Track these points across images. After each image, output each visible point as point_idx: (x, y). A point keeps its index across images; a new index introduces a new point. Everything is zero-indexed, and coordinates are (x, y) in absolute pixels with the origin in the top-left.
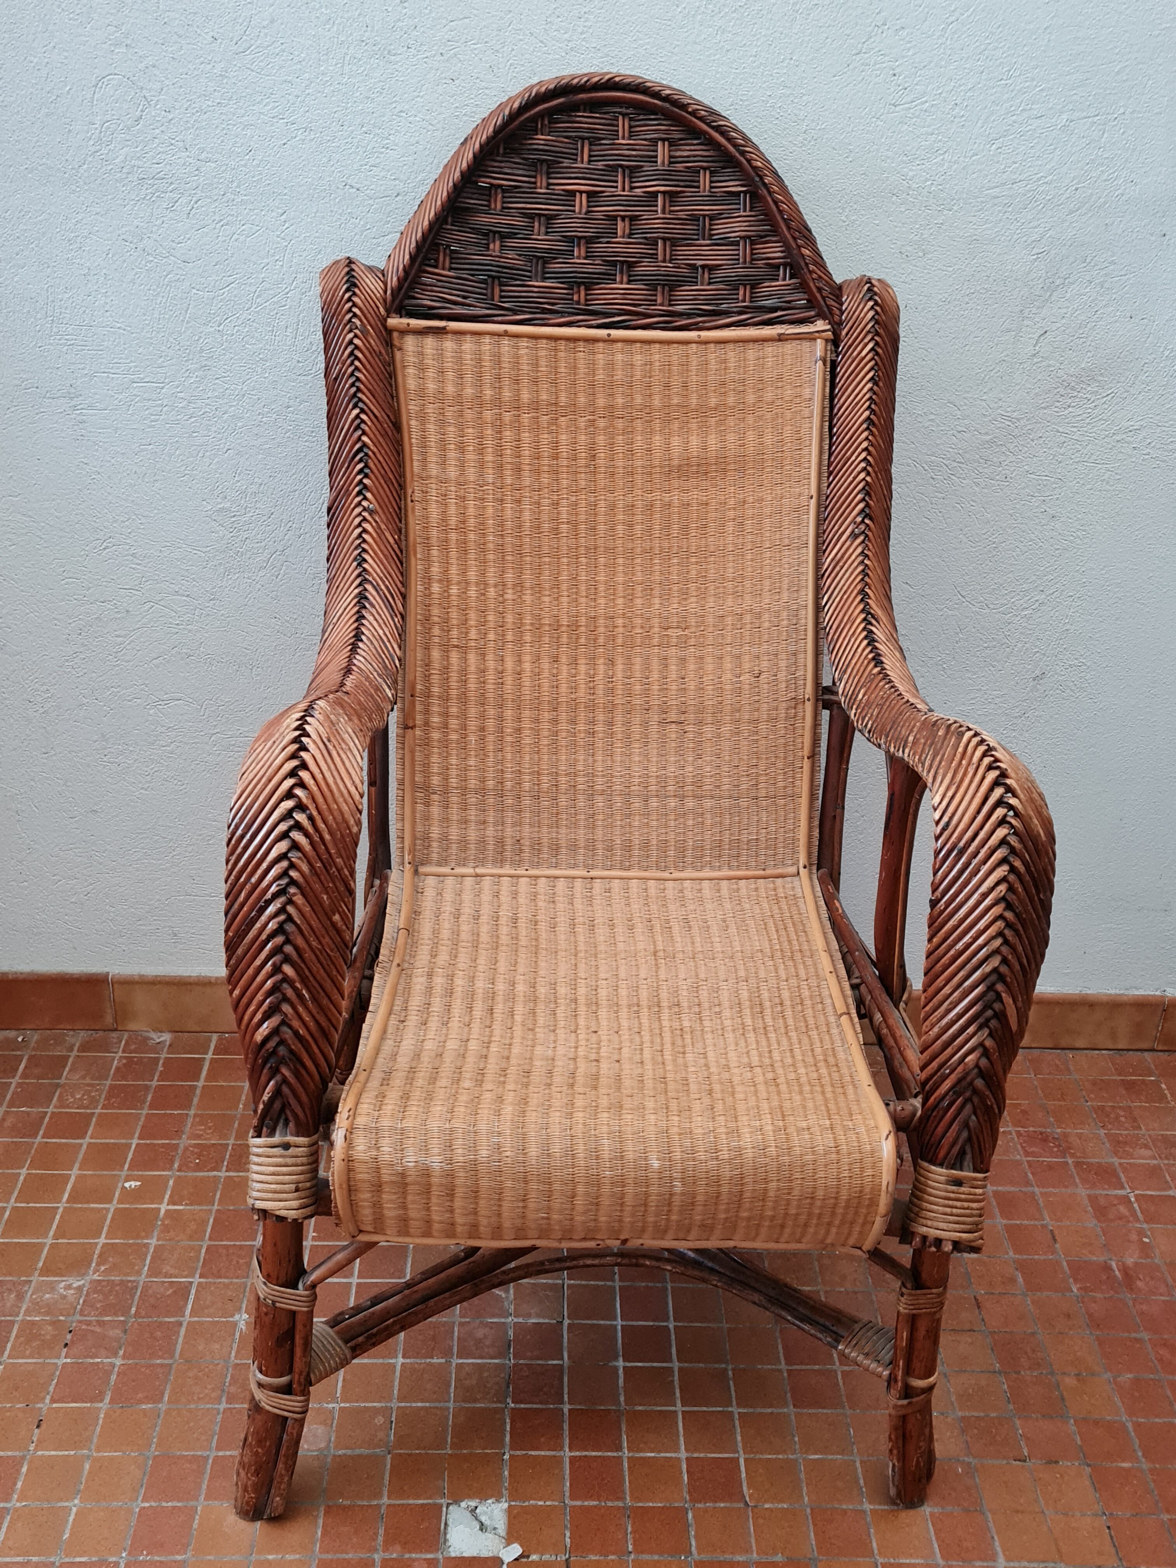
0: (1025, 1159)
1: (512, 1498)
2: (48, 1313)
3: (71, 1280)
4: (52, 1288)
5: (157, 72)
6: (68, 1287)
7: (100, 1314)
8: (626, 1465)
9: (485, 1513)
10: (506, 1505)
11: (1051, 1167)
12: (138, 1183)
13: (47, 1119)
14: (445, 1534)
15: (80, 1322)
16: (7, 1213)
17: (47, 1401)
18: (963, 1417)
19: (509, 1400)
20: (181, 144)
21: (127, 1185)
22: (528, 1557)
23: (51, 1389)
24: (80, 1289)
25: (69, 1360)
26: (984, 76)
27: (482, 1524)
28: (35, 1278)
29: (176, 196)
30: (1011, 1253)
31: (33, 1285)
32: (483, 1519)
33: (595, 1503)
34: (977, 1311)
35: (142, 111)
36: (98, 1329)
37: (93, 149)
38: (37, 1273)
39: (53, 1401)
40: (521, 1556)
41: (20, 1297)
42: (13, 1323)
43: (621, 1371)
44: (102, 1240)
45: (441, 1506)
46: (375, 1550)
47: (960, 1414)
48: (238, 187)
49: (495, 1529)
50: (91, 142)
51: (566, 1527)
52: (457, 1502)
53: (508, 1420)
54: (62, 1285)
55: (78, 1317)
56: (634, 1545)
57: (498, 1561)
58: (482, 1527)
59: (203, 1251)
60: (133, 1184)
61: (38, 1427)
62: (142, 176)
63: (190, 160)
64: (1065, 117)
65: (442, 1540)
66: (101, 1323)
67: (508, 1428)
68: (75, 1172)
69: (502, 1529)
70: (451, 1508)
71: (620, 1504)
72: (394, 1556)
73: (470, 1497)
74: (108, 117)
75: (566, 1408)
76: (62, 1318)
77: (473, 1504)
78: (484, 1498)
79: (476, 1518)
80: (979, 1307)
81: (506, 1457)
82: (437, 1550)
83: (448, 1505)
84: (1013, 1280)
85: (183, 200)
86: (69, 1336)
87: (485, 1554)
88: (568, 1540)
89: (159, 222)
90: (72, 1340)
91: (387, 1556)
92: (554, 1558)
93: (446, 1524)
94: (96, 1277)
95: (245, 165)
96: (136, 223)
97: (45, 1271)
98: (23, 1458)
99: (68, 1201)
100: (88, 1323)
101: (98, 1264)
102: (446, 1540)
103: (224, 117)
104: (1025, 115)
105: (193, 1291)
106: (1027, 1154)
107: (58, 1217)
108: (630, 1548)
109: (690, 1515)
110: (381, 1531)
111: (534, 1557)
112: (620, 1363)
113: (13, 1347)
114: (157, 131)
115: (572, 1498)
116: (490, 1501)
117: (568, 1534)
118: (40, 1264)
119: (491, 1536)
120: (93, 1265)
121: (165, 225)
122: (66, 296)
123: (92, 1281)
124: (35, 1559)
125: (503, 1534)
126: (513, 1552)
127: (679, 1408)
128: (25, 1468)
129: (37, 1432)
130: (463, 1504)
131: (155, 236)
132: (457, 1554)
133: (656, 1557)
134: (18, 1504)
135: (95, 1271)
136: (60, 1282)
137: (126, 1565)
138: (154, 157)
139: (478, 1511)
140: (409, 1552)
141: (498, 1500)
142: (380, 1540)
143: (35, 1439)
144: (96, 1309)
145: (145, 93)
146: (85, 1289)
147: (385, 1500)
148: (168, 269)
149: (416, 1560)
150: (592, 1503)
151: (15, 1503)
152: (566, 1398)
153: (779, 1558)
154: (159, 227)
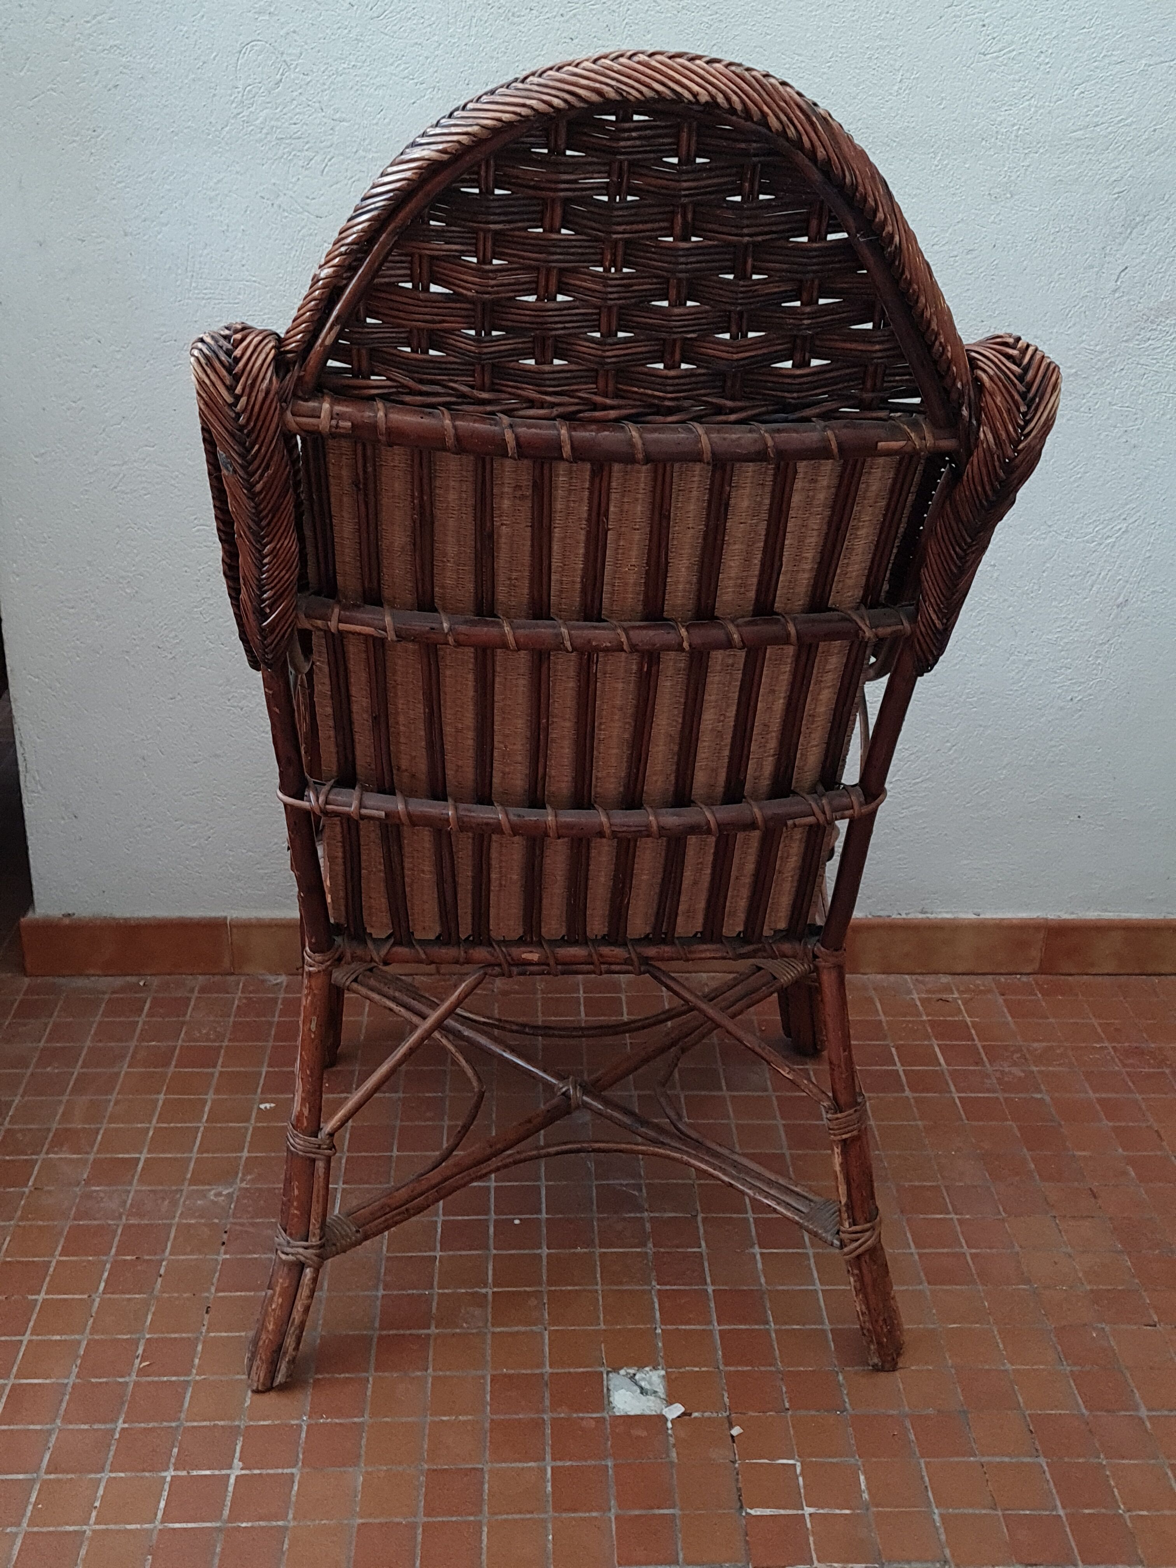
0: (1124, 1070)
1: (668, 1365)
2: (201, 1216)
3: (220, 1189)
4: (203, 1195)
5: (297, 38)
6: (219, 1194)
7: (252, 1217)
8: (774, 1335)
9: (644, 1379)
10: (663, 1373)
11: (1149, 1076)
12: (273, 1105)
13: (177, 1051)
14: (609, 1397)
15: (235, 1224)
16: (151, 1133)
17: (213, 1290)
18: (1092, 1291)
19: (654, 1283)
20: (317, 105)
21: (262, 1106)
22: (690, 1415)
23: (215, 1280)
24: (230, 1195)
25: (228, 1256)
26: (1068, 24)
27: (641, 1388)
28: (186, 1187)
29: (310, 154)
30: (1120, 1150)
31: (184, 1193)
32: (643, 1384)
33: (749, 1368)
34: (1093, 1200)
35: (282, 74)
36: (251, 1230)
37: (236, 111)
38: (187, 1183)
39: (217, 1291)
40: (684, 1414)
41: (174, 1203)
42: (170, 1226)
43: (758, 1257)
44: (245, 1154)
45: (602, 1373)
46: (544, 1411)
47: (1088, 1288)
48: (370, 144)
49: (655, 1392)
50: (234, 105)
51: (723, 1389)
52: (616, 1370)
53: (656, 1300)
54: (212, 1192)
55: (231, 1220)
56: (790, 1401)
57: (662, 1418)
58: (643, 1391)
59: (344, 1161)
60: (268, 1106)
61: (207, 1312)
62: (280, 136)
63: (325, 120)
64: (1144, 62)
65: (606, 1402)
66: (253, 1225)
67: (657, 1306)
68: (210, 1096)
69: (661, 1390)
70: (611, 1375)
71: (773, 1369)
72: (562, 1415)
73: (628, 1365)
74: (249, 81)
75: (710, 1289)
76: (216, 1221)
77: (632, 1371)
78: (641, 1367)
79: (636, 1384)
80: (1095, 1197)
81: (659, 1331)
82: (603, 1410)
83: (608, 1373)
84: (1125, 1173)
85: (318, 158)
86: (225, 1236)
87: (648, 1412)
88: (726, 1400)
89: (294, 180)
90: (229, 1239)
91: (555, 1415)
92: (715, 1415)
93: (608, 1389)
94: (244, 1185)
95: (377, 124)
96: (273, 181)
97: (193, 1182)
98: (197, 1339)
99: (207, 1121)
100: (242, 1225)
101: (244, 1174)
102: (610, 1403)
103: (358, 79)
104: (1107, 61)
105: (339, 1196)
106: (1125, 1066)
107: (200, 1135)
108: (787, 1405)
109: (841, 1378)
110: (547, 1395)
111: (695, 1415)
112: (757, 1250)
113: (173, 1247)
114: (295, 94)
115: (726, 1365)
116: (647, 1369)
117: (726, 1395)
118: (189, 1176)
119: (652, 1398)
120: (240, 1175)
121: (300, 182)
122: (206, 252)
123: (240, 1189)
124: (222, 1423)
125: (663, 1396)
126: (675, 1411)
127: (818, 1286)
128: (200, 1348)
129: (207, 1316)
130: (622, 1372)
131: (291, 193)
132: (622, 1413)
133: (813, 1413)
134: (198, 1378)
135: (242, 1180)
136: (210, 1190)
137: (308, 1426)
138: (291, 118)
139: (637, 1377)
140: (576, 1411)
141: (655, 1368)
142: (547, 1403)
143: (205, 1323)
144: (249, 1212)
145: (285, 57)
146: (235, 1196)
147: (548, 1369)
148: (303, 224)
149: (582, 1419)
150: (745, 1369)
151: (195, 1376)
152: (709, 1280)
153: (930, 1411)
154: (295, 184)
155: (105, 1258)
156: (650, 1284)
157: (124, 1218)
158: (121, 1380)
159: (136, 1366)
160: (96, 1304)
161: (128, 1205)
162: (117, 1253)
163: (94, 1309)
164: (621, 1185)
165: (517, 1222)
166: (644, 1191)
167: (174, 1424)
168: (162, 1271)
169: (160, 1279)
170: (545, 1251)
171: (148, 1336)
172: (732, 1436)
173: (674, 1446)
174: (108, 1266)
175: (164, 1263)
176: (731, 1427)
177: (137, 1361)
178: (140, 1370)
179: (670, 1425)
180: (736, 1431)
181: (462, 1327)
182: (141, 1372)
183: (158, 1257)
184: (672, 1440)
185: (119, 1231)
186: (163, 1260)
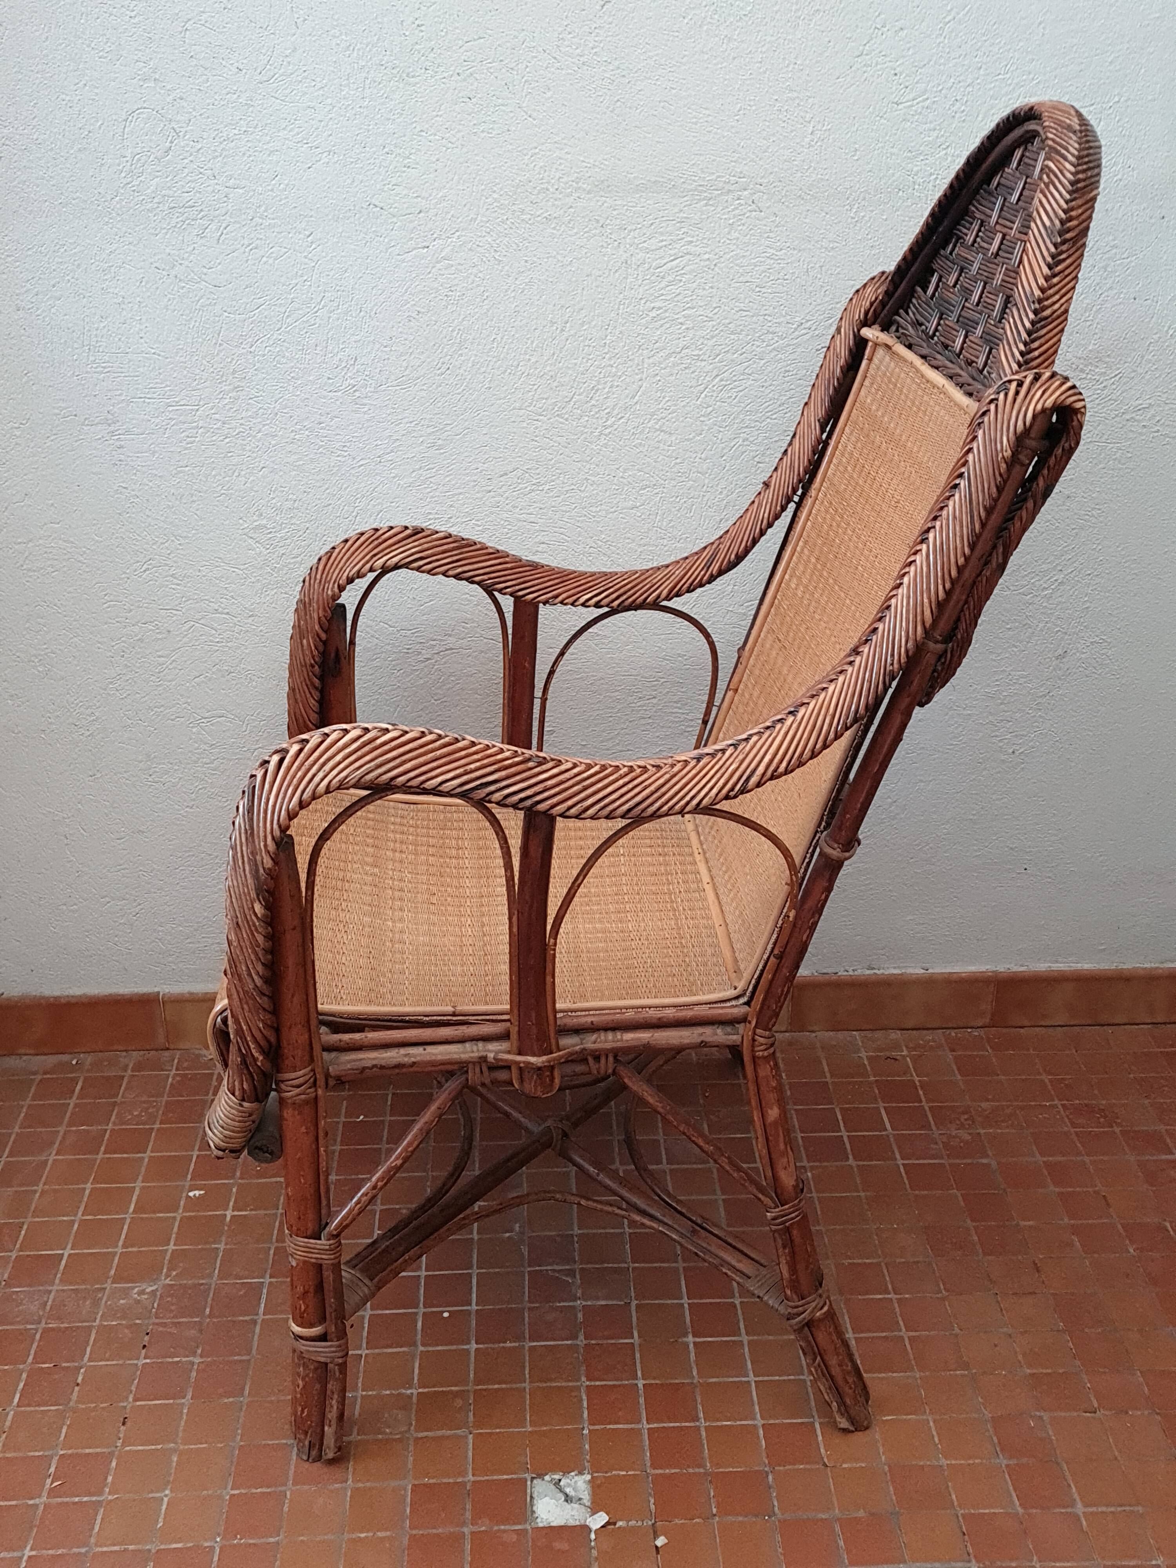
0: (1072, 1130)
1: (594, 1469)
2: (123, 1318)
3: (144, 1286)
4: (126, 1292)
5: (185, 105)
6: (142, 1292)
7: (175, 1317)
8: (704, 1434)
9: (569, 1485)
10: (589, 1477)
11: (1099, 1137)
12: (202, 1192)
13: (107, 1136)
14: (532, 1506)
15: (157, 1324)
16: (76, 1226)
17: (131, 1399)
18: (1031, 1375)
19: (583, 1379)
20: (209, 172)
21: (191, 1194)
22: (615, 1524)
23: (133, 1388)
24: (153, 1293)
25: (148, 1361)
26: (982, 72)
27: (567, 1495)
28: (109, 1286)
29: (205, 222)
30: (1066, 1219)
31: (107, 1292)
32: (568, 1490)
33: (677, 1471)
34: (1036, 1274)
36: (174, 1331)
37: (125, 181)
38: (109, 1281)
39: (136, 1400)
40: (608, 1523)
41: (96, 1303)
42: (90, 1328)
43: (691, 1346)
44: (171, 1247)
45: (526, 1481)
46: (464, 1524)
47: (1028, 1372)
48: (265, 211)
49: (580, 1499)
50: (123, 175)
51: (650, 1494)
52: (541, 1476)
53: (584, 1397)
54: (136, 1290)
55: (154, 1320)
56: (717, 1507)
57: (586, 1529)
58: (568, 1499)
59: (272, 1252)
60: (197, 1193)
61: (124, 1424)
62: (172, 205)
63: (219, 188)
65: (529, 1513)
66: (176, 1324)
67: (585, 1404)
68: (139, 1184)
69: (586, 1497)
70: (535, 1481)
71: (702, 1470)
72: (483, 1528)
73: (553, 1471)
74: (138, 150)
75: (641, 1383)
76: (138, 1321)
77: (557, 1477)
78: (566, 1472)
79: (561, 1490)
80: (1038, 1271)
81: (586, 1432)
82: (525, 1522)
83: (533, 1478)
84: (1070, 1244)
85: (213, 227)
86: (147, 1338)
87: (572, 1523)
88: (653, 1507)
89: (190, 248)
90: (149, 1342)
91: (475, 1529)
92: (640, 1523)
93: (532, 1497)
94: (168, 1281)
95: (272, 190)
96: (168, 251)
97: (116, 1279)
98: (111, 1454)
99: (134, 1212)
100: (164, 1325)
101: (169, 1270)
102: (533, 1512)
103: (249, 144)
106: (1074, 1125)
107: (126, 1227)
108: (714, 1511)
109: (770, 1478)
110: (469, 1506)
111: (620, 1524)
112: (690, 1339)
113: (92, 1352)
114: (186, 161)
115: (654, 1466)
116: (573, 1474)
117: (652, 1501)
118: (112, 1272)
119: (576, 1506)
120: (165, 1270)
121: (196, 252)
122: (102, 325)
123: (164, 1286)
124: (131, 1547)
125: (588, 1504)
126: (599, 1520)
127: (751, 1378)
128: (114, 1464)
129: (123, 1428)
130: (547, 1478)
131: (186, 263)
132: (545, 1524)
133: (741, 1519)
134: (110, 1497)
135: (167, 1276)
136: (133, 1288)
137: (221, 1549)
138: (183, 186)
139: (562, 1483)
140: (498, 1524)
141: (581, 1473)
142: (468, 1515)
143: (121, 1435)
144: (171, 1311)
145: (173, 124)
146: (158, 1293)
147: (470, 1477)
148: (200, 294)
149: (504, 1531)
150: (673, 1471)
151: (107, 1496)
152: (639, 1373)
153: (861, 1513)
154: (191, 253)
155: (21, 1367)
156: (578, 1380)
157: (43, 1321)
158: (31, 1502)
159: (47, 1486)
160: (10, 1417)
161: (48, 1308)
162: (36, 1361)
163: (8, 1424)
164: (554, 1271)
165: (446, 1315)
166: (578, 1277)
167: (83, 1550)
168: (80, 1380)
169: (77, 1389)
170: (474, 1346)
171: (62, 1452)
172: (656, 1547)
173: (596, 1559)
174: (24, 1376)
175: (82, 1370)
176: (656, 1537)
177: (49, 1481)
178: (51, 1490)
179: (593, 1536)
180: (661, 1541)
181: (384, 1433)
182: (52, 1492)
183: (76, 1364)
184: (594, 1553)
185: (38, 1336)
186: (81, 1368)
